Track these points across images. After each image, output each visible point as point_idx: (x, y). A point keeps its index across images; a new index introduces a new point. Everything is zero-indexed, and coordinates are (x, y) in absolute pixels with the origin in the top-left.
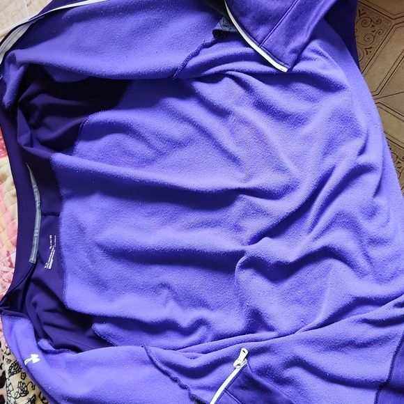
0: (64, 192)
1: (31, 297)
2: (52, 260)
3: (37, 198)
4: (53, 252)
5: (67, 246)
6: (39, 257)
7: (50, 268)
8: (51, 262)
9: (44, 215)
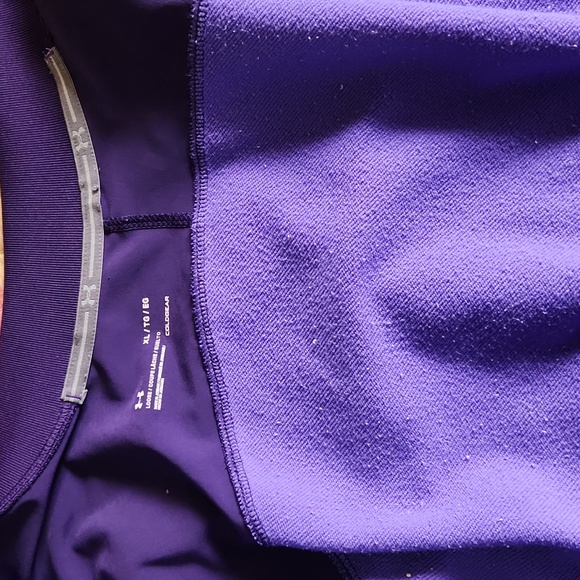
0: (211, 137)
1: (70, 522)
2: (161, 381)
3: (88, 173)
4: (159, 354)
5: (230, 324)
6: (101, 379)
7: (158, 406)
8: (160, 389)
9: (114, 229)
